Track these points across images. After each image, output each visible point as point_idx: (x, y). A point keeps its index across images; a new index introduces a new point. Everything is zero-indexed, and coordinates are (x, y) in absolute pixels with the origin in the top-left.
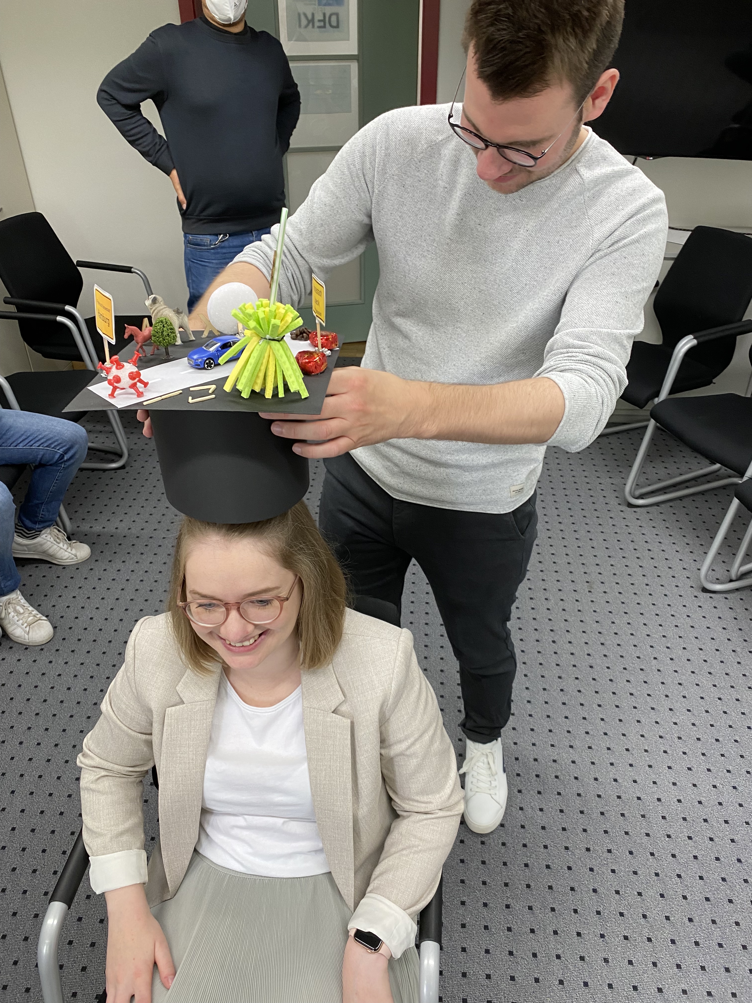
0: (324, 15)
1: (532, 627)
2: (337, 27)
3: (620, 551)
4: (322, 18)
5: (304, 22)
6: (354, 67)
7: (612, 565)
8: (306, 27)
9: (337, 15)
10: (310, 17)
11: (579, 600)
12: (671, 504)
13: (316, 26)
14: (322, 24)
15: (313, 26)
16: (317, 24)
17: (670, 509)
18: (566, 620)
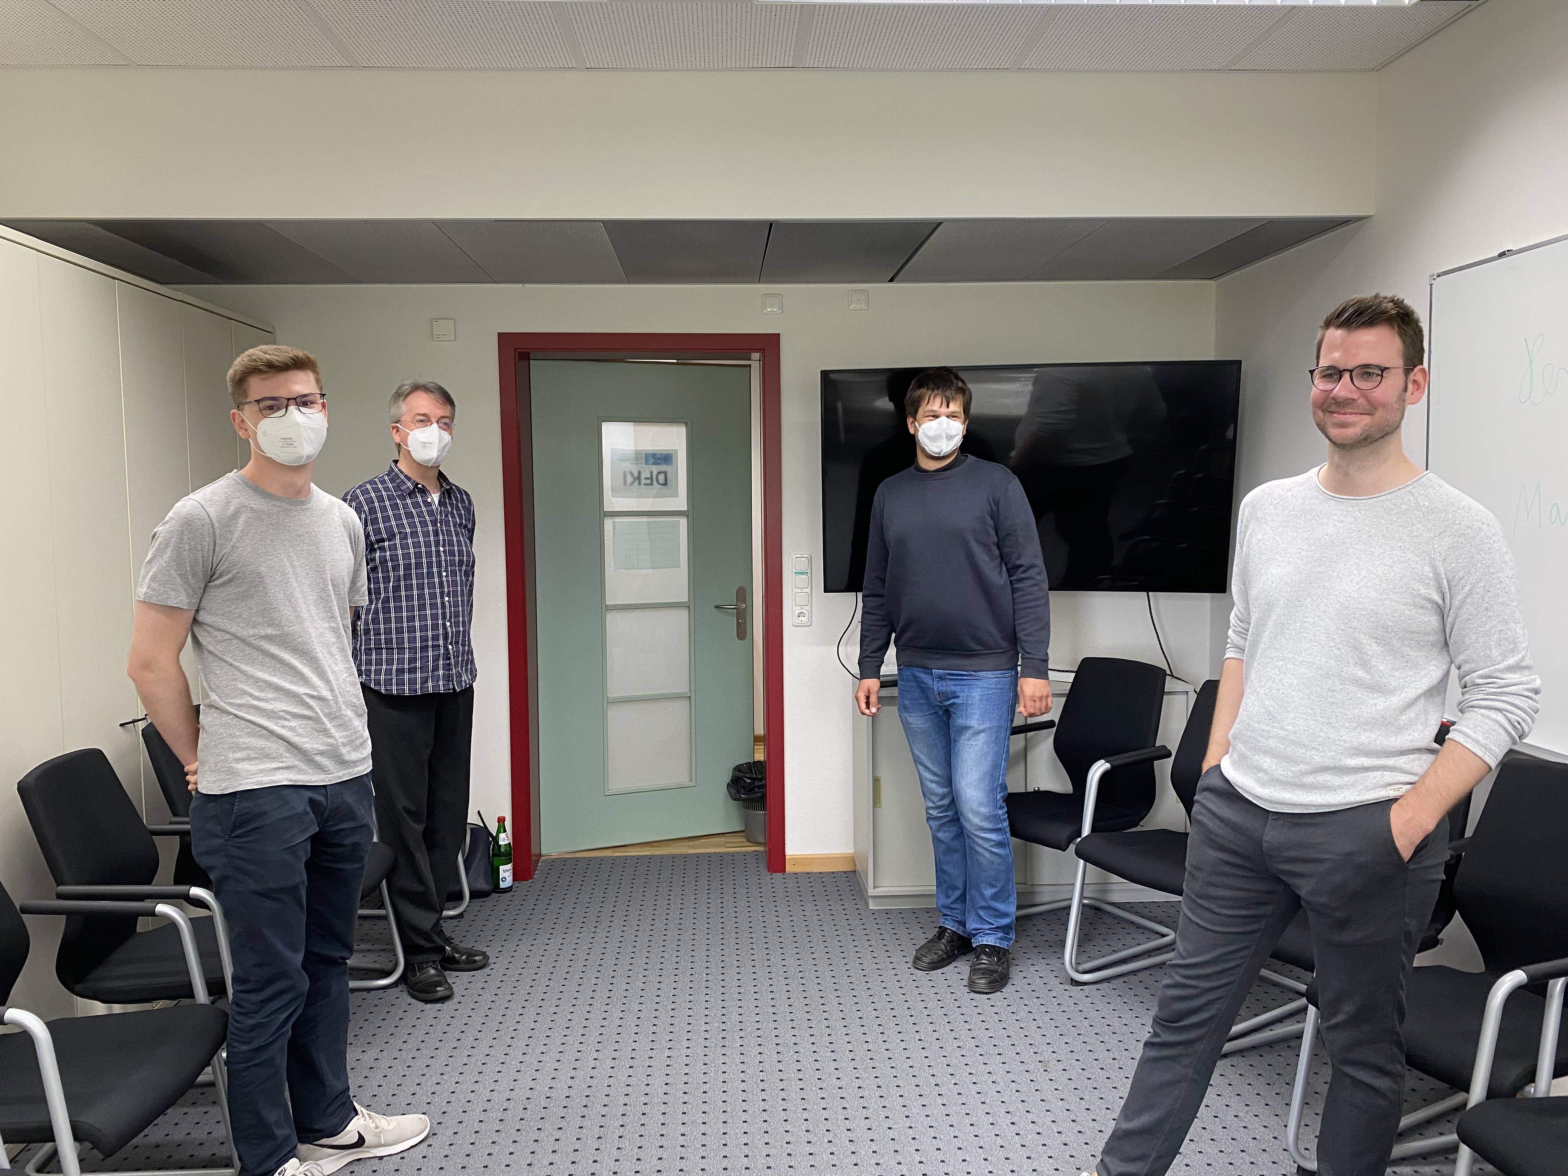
0: (651, 473)
1: (983, 1110)
2: (665, 484)
3: (1073, 1028)
4: (649, 476)
5: (630, 479)
6: (683, 522)
7: (1067, 1043)
8: (632, 484)
9: (665, 473)
10: (636, 475)
11: (1035, 1079)
12: (1125, 979)
13: (642, 484)
14: (649, 481)
15: (640, 484)
16: (643, 481)
17: (1124, 985)
18: (1023, 1101)
